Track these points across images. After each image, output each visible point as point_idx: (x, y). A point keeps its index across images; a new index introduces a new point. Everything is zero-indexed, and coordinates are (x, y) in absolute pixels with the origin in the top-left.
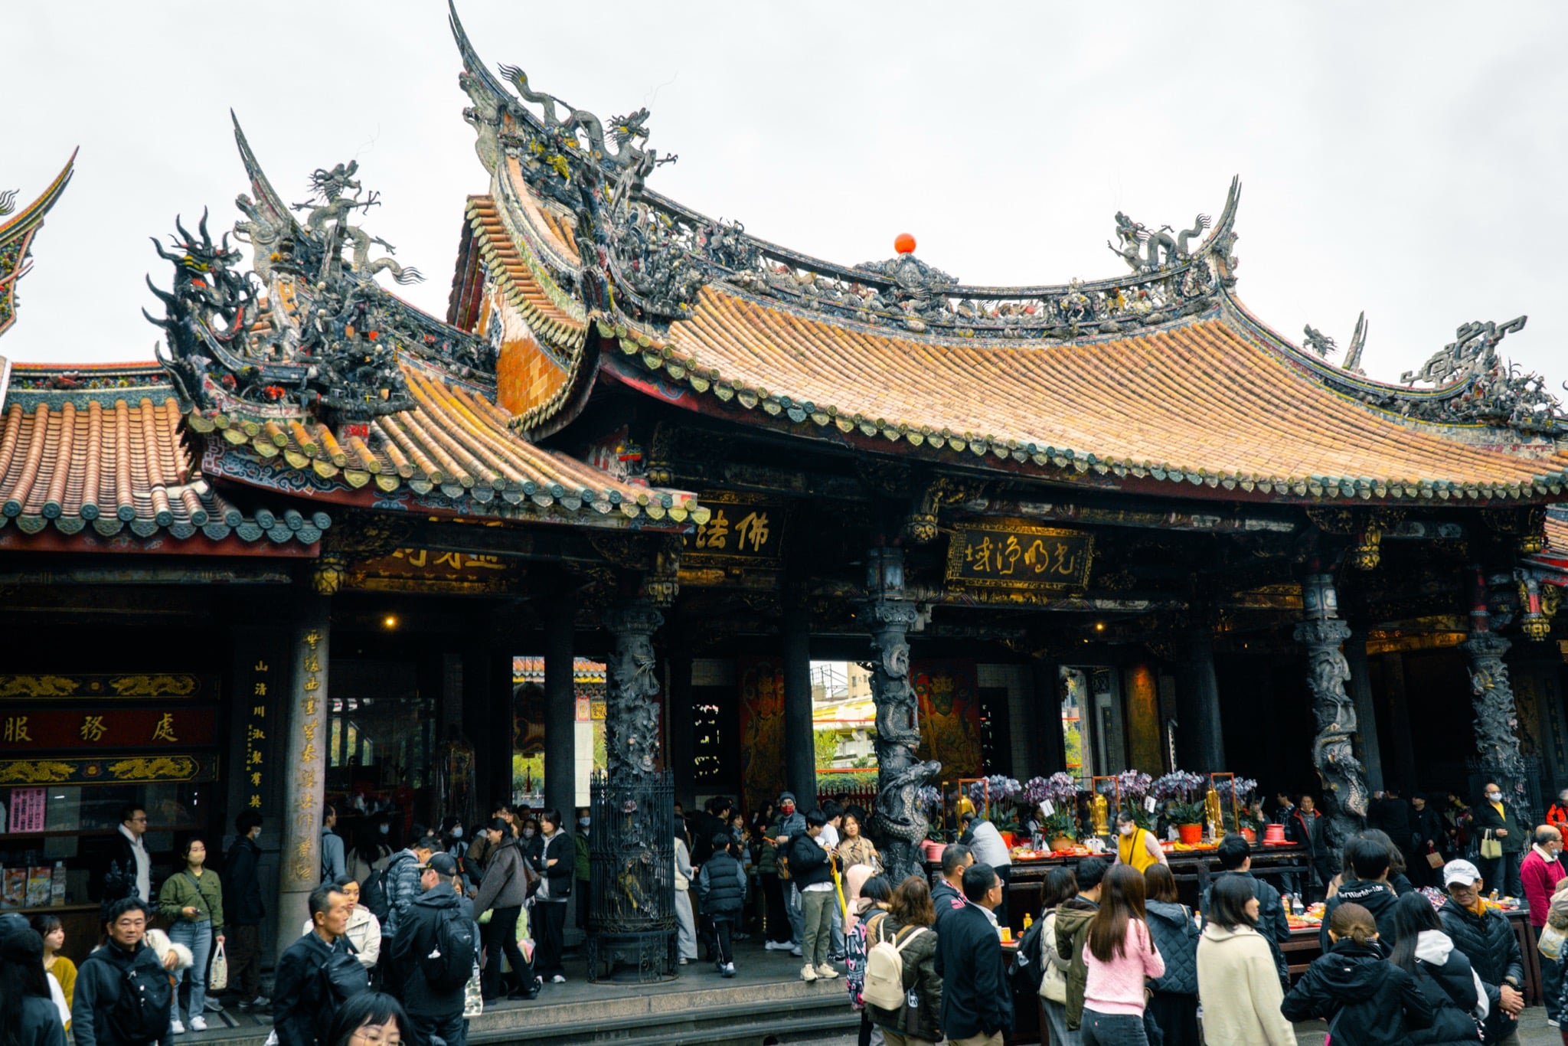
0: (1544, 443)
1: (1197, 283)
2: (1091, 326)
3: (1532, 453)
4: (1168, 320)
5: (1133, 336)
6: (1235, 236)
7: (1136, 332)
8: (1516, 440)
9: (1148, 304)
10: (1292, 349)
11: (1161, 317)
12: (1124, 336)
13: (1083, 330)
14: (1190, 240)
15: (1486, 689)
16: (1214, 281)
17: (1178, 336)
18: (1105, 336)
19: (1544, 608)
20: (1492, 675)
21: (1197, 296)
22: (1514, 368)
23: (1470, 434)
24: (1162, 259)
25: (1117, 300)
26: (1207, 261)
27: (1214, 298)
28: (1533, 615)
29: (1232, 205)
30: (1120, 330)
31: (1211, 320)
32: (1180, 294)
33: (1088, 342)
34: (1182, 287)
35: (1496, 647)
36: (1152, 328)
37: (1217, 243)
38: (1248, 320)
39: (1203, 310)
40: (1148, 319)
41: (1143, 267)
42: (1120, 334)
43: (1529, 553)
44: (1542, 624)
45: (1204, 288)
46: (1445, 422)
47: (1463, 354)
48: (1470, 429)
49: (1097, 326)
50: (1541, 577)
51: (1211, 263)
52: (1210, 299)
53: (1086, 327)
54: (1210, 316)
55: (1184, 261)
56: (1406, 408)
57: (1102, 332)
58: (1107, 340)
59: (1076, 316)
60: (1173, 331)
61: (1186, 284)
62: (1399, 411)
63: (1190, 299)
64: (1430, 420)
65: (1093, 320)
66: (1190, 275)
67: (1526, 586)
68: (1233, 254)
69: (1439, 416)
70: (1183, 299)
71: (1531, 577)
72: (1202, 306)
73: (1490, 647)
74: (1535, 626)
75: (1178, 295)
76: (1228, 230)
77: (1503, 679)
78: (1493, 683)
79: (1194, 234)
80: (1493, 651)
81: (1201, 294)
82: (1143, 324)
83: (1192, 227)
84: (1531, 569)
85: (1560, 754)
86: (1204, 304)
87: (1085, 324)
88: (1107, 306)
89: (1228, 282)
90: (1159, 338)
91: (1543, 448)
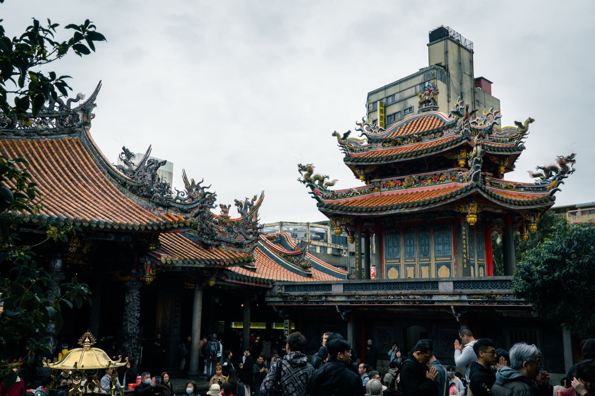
0: (162, 209)
1: (71, 121)
2: (10, 132)
3: (158, 212)
4: (53, 135)
5: (32, 139)
6: (95, 105)
7: (35, 137)
8: (155, 207)
9: (45, 126)
10: (101, 156)
11: (49, 133)
12: (27, 138)
13: (6, 133)
14: (72, 103)
15: (130, 301)
16: (80, 122)
17: (55, 143)
18: (17, 137)
19: (151, 272)
20: (132, 296)
21: (70, 127)
22: (163, 179)
23: (144, 201)
24: (56, 109)
25: (28, 123)
26: (78, 113)
27: (79, 129)
28: (147, 274)
29: (96, 92)
30: (25, 135)
31: (75, 138)
32: (62, 124)
33: (7, 138)
34: (63, 122)
35: (136, 285)
36: (44, 137)
37: (84, 107)
38: (90, 141)
39: (72, 133)
40: (42, 133)
41: (44, 110)
42: (25, 137)
43: (150, 250)
44: (150, 278)
45: (75, 124)
46: (138, 195)
47: (148, 170)
48: (144, 200)
49: (13, 132)
50: (152, 260)
51: (80, 115)
52: (77, 129)
53: (7, 132)
54: (75, 136)
55: (67, 111)
56: (128, 188)
57: (15, 135)
58: (18, 139)
59: (3, 126)
60: (54, 140)
61: (66, 121)
62: (126, 188)
63: (67, 127)
64: (134, 194)
65: (12, 129)
66: (68, 118)
67: (147, 263)
68: (93, 112)
69: (137, 193)
70: (63, 127)
71: (149, 260)
72: (71, 132)
73: (133, 285)
74: (147, 278)
75: (61, 125)
76: (91, 102)
77: (136, 298)
78: (133, 299)
79: (75, 101)
80: (134, 287)
81: (73, 126)
82: (39, 135)
83: (75, 97)
84: (150, 257)
85: (176, 325)
86: (72, 131)
87: (8, 130)
88: (22, 124)
89: (87, 124)
90: (45, 142)
91: (161, 211)
